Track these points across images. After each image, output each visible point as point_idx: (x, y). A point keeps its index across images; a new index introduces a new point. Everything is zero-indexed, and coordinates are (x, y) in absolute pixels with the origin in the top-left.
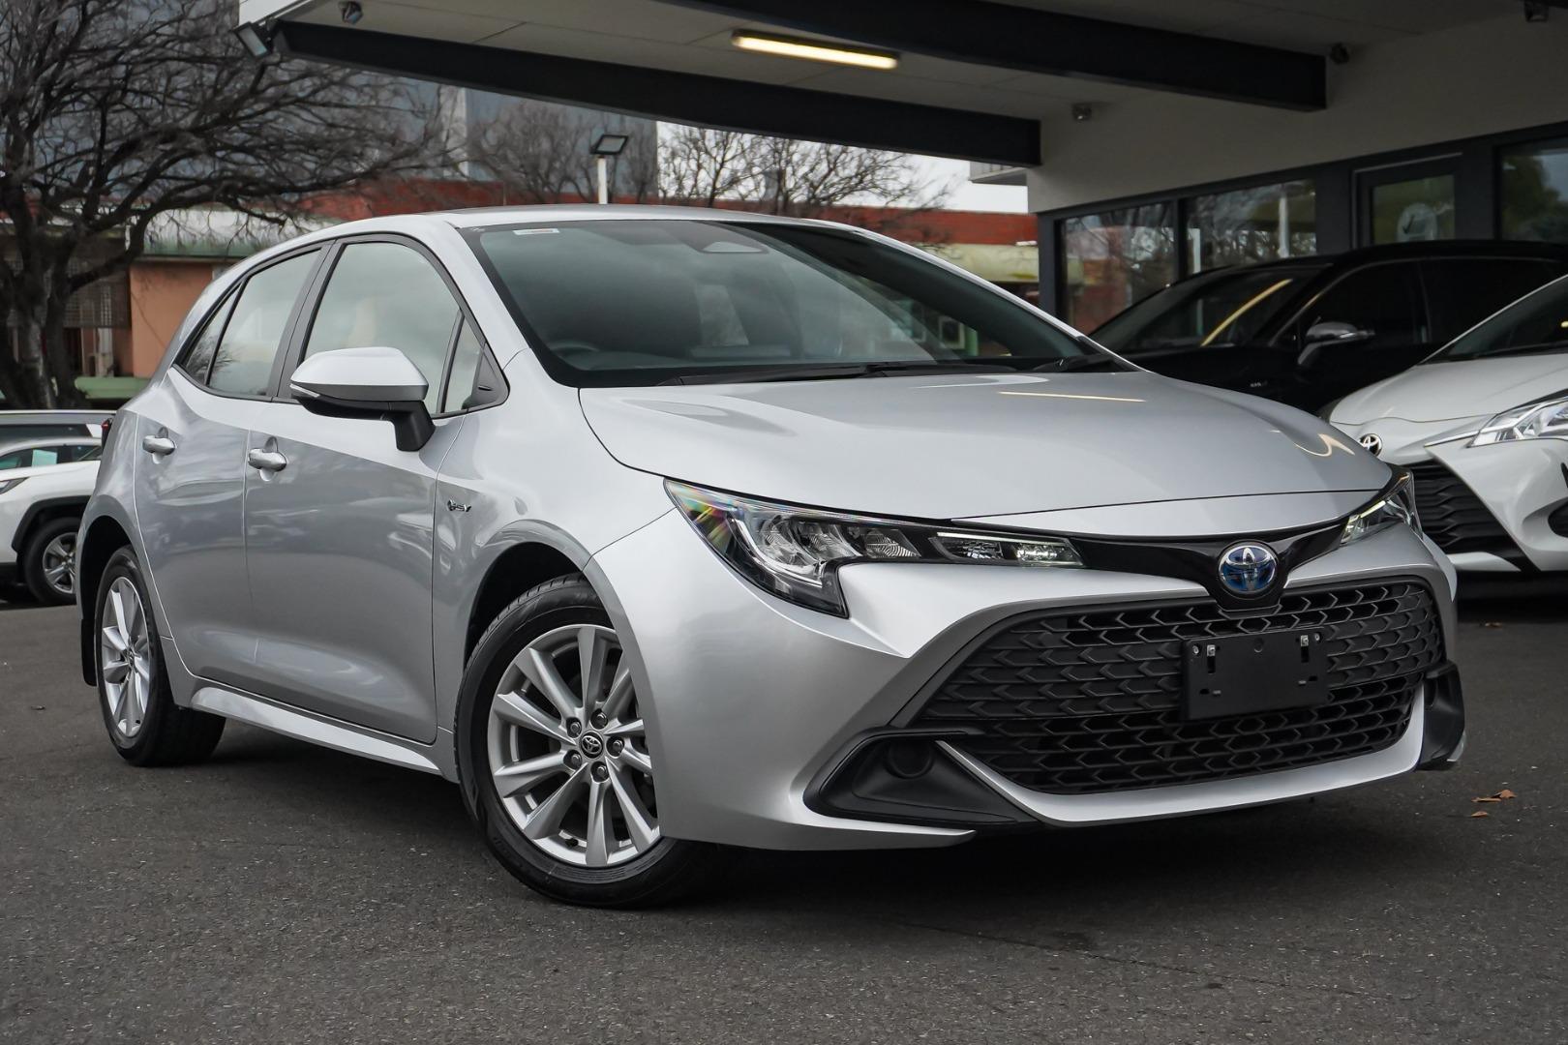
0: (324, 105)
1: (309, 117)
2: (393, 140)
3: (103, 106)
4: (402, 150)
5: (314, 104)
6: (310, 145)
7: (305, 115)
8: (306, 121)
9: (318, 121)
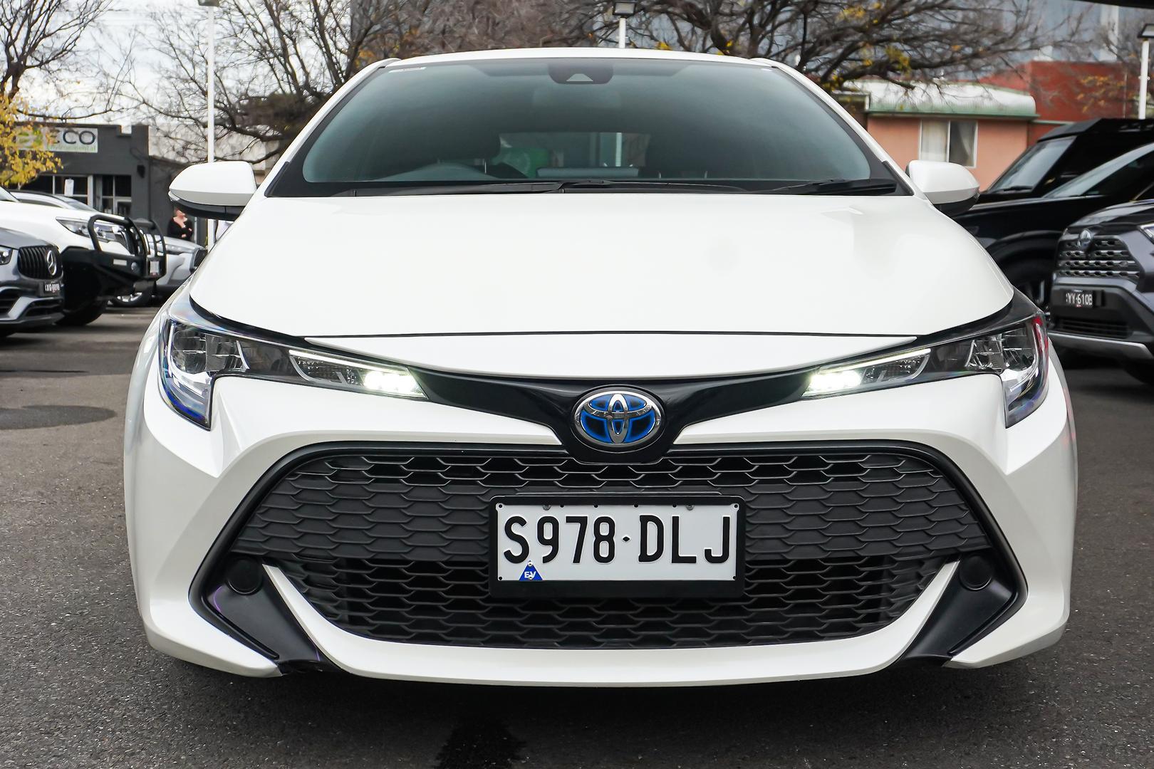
0: (951, 8)
1: (941, 18)
2: (995, 31)
3: (805, 14)
4: (999, 38)
5: (945, 9)
6: (941, 37)
7: (938, 16)
8: (940, 20)
9: (947, 20)
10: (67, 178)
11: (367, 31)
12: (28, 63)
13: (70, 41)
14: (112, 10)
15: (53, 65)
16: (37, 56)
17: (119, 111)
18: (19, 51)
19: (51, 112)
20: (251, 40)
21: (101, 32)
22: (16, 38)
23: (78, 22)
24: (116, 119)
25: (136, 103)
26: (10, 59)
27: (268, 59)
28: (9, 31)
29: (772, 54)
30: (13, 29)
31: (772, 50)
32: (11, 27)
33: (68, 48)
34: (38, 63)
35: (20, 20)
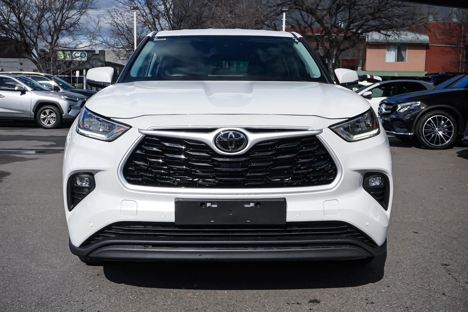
0: (404, 6)
1: (400, 10)
3: (350, 9)
5: (401, 6)
6: (399, 17)
7: (399, 9)
9: (402, 10)
10: (77, 70)
11: (185, 15)
12: (62, 28)
13: (76, 20)
14: (91, 8)
15: (71, 29)
16: (65, 26)
17: (94, 45)
18: (59, 24)
19: (71, 46)
20: (142, 19)
21: (87, 16)
22: (57, 19)
23: (79, 13)
24: (94, 48)
25: (100, 42)
26: (55, 27)
27: (148, 26)
28: (55, 16)
29: (336, 23)
30: (56, 16)
31: (336, 22)
32: (55, 15)
33: (76, 23)
34: (65, 28)
35: (58, 12)
